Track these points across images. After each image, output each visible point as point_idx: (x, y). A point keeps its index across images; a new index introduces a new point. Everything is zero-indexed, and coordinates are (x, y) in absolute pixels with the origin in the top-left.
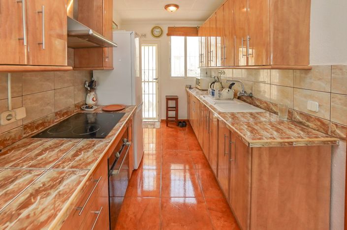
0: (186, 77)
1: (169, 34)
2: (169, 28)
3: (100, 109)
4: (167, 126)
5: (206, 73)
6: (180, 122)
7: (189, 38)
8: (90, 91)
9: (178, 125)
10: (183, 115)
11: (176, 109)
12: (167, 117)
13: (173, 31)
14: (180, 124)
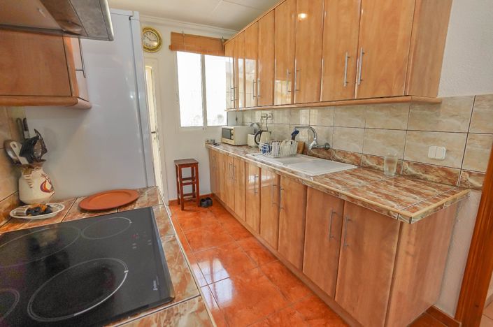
0: (206, 128)
1: (174, 48)
2: (173, 34)
3: (75, 208)
4: (183, 209)
5: (237, 119)
6: (203, 200)
7: (207, 57)
8: (30, 167)
9: (200, 205)
10: (205, 188)
11: (194, 180)
12: (183, 196)
13: (180, 42)
14: (205, 203)
